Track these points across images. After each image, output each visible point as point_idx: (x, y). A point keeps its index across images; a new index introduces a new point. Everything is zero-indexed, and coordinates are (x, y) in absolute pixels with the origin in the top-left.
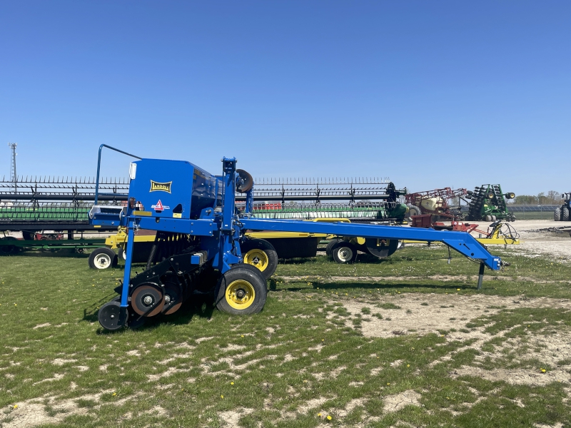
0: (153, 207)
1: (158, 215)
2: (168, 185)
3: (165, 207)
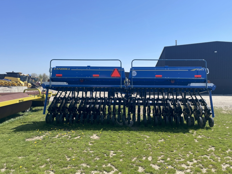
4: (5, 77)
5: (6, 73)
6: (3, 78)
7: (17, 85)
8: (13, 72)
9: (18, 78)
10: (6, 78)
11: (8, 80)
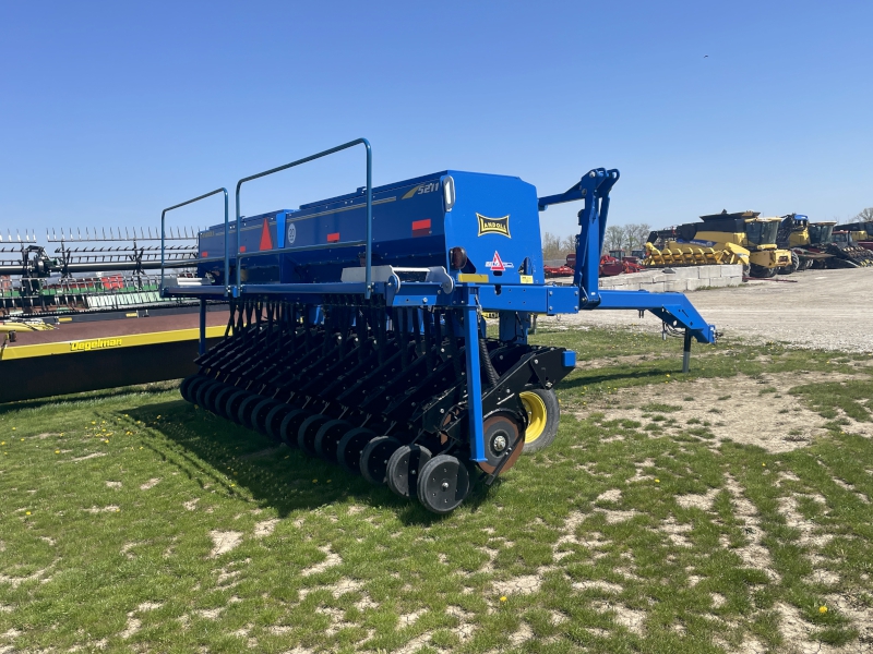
0: (488, 264)
1: (498, 280)
2: (503, 222)
3: (506, 265)
4: (698, 233)
5: (702, 218)
6: (692, 239)
7: (722, 260)
8: (725, 211)
9: (739, 234)
10: (700, 235)
11: (705, 242)
